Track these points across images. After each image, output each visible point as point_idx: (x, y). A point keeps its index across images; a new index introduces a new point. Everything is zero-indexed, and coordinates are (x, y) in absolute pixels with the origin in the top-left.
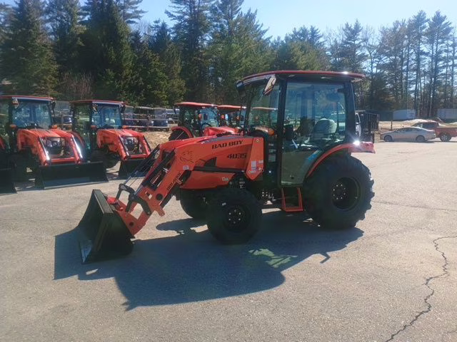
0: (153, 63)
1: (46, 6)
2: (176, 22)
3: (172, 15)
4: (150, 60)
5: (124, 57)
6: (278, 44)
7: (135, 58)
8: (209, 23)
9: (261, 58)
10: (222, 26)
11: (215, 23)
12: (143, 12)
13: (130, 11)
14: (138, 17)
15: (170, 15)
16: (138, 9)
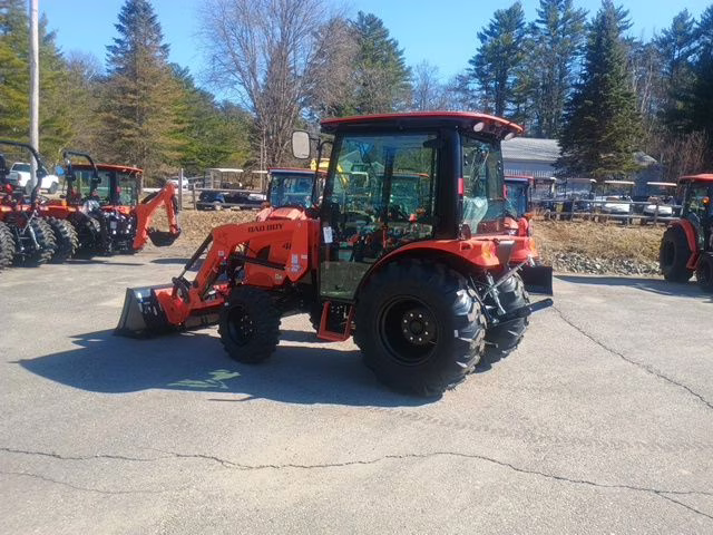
1: (695, 26)
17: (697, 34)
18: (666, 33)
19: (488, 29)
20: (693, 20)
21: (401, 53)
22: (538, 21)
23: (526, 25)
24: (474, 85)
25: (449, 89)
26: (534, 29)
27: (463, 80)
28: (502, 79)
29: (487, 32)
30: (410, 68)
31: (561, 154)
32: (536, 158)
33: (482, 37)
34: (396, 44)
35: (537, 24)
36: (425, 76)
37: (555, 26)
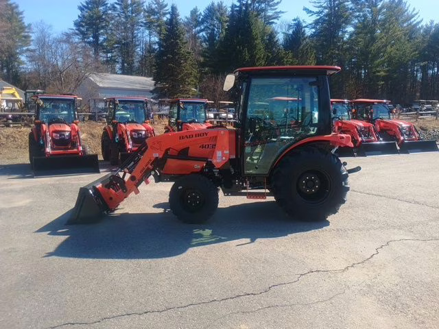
0: (285, 60)
1: (201, 17)
2: (315, 18)
3: (311, 12)
4: (283, 58)
5: (258, 56)
6: (431, 28)
7: (268, 57)
8: (351, 14)
9: (409, 45)
10: (365, 16)
11: (358, 14)
12: (283, 12)
13: (270, 13)
14: (276, 18)
15: (309, 11)
16: (278, 10)
17: (203, 22)
18: (188, 19)
19: (85, 4)
20: (201, 14)
21: (21, 13)
22: (116, 3)
23: (109, 5)
24: (76, 39)
25: (60, 41)
26: (114, 8)
27: (68, 36)
28: (96, 37)
29: (84, 6)
30: (30, 25)
31: (155, 85)
32: (134, 87)
33: (81, 9)
34: (17, 7)
35: (116, 6)
36: (42, 31)
37: (126, 7)
